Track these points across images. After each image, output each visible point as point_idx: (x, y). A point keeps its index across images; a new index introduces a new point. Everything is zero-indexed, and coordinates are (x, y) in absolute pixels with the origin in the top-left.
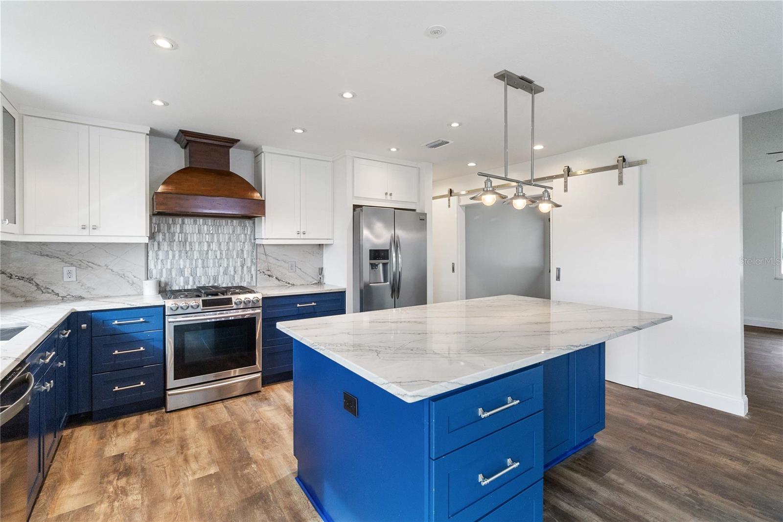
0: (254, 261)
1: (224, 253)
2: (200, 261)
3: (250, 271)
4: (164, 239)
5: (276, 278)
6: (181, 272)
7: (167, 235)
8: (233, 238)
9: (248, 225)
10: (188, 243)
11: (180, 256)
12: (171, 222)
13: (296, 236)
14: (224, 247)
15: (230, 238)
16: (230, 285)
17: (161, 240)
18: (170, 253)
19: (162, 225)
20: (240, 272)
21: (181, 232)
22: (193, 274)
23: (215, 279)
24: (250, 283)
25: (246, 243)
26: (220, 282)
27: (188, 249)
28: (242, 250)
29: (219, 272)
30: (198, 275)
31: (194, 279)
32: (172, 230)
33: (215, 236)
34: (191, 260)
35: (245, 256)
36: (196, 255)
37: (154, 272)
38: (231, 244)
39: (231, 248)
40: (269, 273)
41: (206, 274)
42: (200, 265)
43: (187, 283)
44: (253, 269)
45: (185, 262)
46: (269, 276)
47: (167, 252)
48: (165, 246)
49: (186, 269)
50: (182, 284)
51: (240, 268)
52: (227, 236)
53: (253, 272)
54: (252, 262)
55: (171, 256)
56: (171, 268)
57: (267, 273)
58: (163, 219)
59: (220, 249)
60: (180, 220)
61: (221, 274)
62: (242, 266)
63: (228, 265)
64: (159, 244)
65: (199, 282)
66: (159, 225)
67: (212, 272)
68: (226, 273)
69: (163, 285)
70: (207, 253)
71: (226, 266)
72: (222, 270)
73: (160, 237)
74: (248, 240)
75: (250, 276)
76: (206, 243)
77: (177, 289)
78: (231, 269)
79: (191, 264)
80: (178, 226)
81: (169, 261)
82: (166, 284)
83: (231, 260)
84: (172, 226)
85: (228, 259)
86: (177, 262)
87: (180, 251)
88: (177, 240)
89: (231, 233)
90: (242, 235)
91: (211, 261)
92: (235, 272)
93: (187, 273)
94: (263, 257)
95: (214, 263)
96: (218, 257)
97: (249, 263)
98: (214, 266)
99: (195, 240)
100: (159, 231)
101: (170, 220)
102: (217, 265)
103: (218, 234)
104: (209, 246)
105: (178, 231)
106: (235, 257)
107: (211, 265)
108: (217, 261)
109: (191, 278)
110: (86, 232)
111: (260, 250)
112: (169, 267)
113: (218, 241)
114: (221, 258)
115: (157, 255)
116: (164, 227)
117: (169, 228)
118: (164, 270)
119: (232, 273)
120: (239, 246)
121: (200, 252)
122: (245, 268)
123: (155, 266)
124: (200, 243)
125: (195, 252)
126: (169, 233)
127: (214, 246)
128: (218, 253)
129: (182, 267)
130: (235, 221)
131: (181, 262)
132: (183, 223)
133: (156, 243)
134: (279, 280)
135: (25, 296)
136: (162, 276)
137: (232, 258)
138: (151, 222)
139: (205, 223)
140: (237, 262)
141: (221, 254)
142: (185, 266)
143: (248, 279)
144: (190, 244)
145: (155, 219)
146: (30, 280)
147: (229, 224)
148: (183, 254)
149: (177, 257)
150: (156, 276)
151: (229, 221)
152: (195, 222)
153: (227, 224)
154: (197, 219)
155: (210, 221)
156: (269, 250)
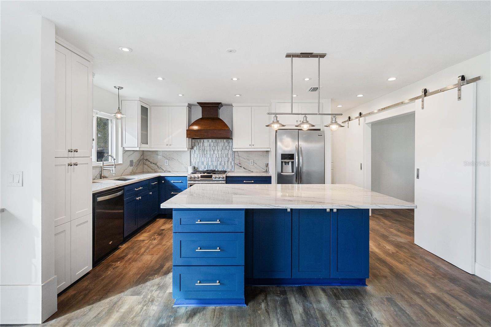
0: (233, 159)
1: (220, 155)
2: (210, 159)
3: (231, 164)
4: (197, 149)
5: (244, 168)
6: (203, 163)
7: (198, 147)
8: (224, 148)
9: (230, 142)
10: (205, 151)
11: (202, 156)
12: (199, 142)
14: (220, 153)
15: (222, 148)
16: (222, 170)
17: (195, 149)
18: (199, 154)
19: (196, 143)
20: (227, 165)
21: (203, 146)
22: (207, 164)
23: (216, 167)
24: (231, 170)
25: (230, 150)
26: (218, 168)
27: (205, 153)
28: (228, 154)
29: (218, 163)
30: (209, 165)
31: (208, 166)
32: (199, 145)
33: (216, 147)
34: (207, 158)
35: (229, 157)
36: (208, 156)
37: (193, 163)
38: (223, 150)
39: (223, 153)
40: (240, 165)
41: (212, 164)
42: (210, 161)
43: (205, 168)
44: (233, 163)
45: (204, 159)
46: (240, 167)
47: (198, 154)
48: (197, 152)
49: (205, 162)
50: (203, 168)
52: (221, 147)
53: (233, 164)
54: (232, 159)
55: (199, 157)
56: (199, 161)
57: (239, 165)
58: (196, 140)
59: (218, 153)
60: (202, 140)
61: (219, 165)
62: (228, 162)
64: (195, 151)
65: (210, 168)
67: (215, 164)
68: (220, 164)
69: (196, 169)
70: (213, 155)
71: (220, 161)
73: (195, 148)
74: (230, 149)
75: (231, 166)
76: (212, 151)
77: (201, 170)
78: (223, 162)
79: (206, 159)
80: (202, 143)
81: (198, 158)
83: (223, 158)
84: (199, 143)
85: (221, 158)
86: (201, 159)
87: (202, 154)
88: (201, 149)
89: (223, 146)
90: (228, 147)
91: (215, 159)
92: (225, 164)
93: (205, 164)
94: (237, 157)
95: (216, 160)
96: (217, 157)
97: (231, 160)
99: (208, 149)
100: (195, 146)
101: (199, 140)
102: (217, 160)
103: (217, 146)
104: (214, 152)
105: (202, 146)
106: (225, 157)
108: (217, 158)
109: (206, 166)
110: (168, 147)
111: (236, 154)
112: (198, 161)
113: (217, 149)
114: (219, 157)
115: (194, 155)
116: (197, 144)
117: (198, 144)
118: (197, 162)
119: (223, 164)
120: (226, 152)
121: (210, 155)
122: (229, 162)
123: (193, 160)
124: (210, 150)
125: (208, 154)
126: (198, 146)
127: (216, 152)
128: (217, 155)
129: (203, 161)
130: (224, 140)
131: (203, 159)
132: (204, 142)
133: (194, 151)
134: (245, 169)
135: (155, 170)
136: (196, 165)
137: (223, 157)
138: (192, 142)
139: (212, 142)
140: (225, 159)
141: (218, 155)
142: (204, 161)
143: (230, 167)
144: (206, 151)
145: (193, 140)
146: (156, 164)
147: (222, 142)
148: (203, 156)
149: (201, 157)
150: (193, 164)
151: (222, 140)
152: (208, 141)
153: (221, 142)
154: (209, 140)
155: (214, 140)
156: (240, 154)
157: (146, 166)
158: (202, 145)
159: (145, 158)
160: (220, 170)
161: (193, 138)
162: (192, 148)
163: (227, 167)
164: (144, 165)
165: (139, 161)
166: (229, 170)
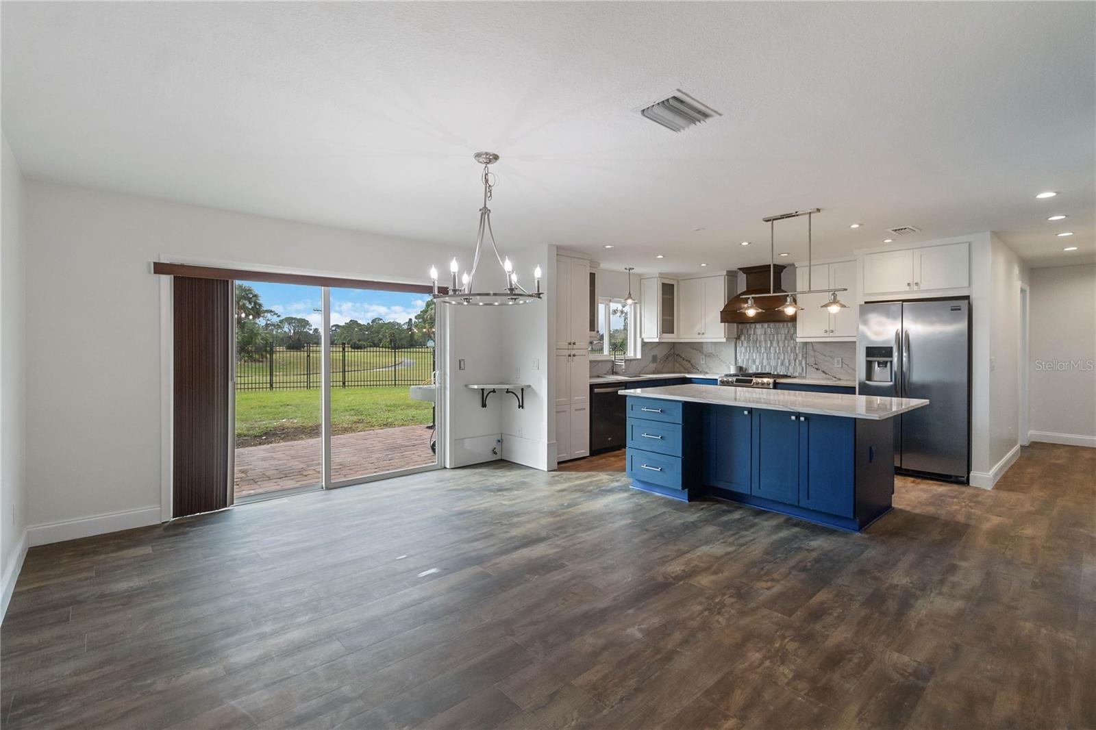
0: (805, 356)
1: (781, 348)
2: (765, 354)
3: (800, 363)
4: (745, 339)
5: (824, 372)
6: (754, 362)
7: (746, 336)
8: (789, 337)
10: (758, 342)
12: (748, 327)
13: (825, 335)
14: (781, 345)
15: (785, 338)
18: (748, 348)
20: (793, 365)
21: (754, 334)
22: (762, 363)
23: (776, 368)
24: (801, 374)
26: (778, 371)
27: (758, 346)
28: (795, 347)
31: (762, 367)
32: (749, 332)
33: (776, 336)
34: (760, 353)
35: (797, 352)
36: (763, 350)
37: (739, 361)
38: (786, 342)
39: (786, 345)
40: (818, 366)
41: (769, 364)
42: (765, 358)
43: (757, 369)
44: (804, 362)
45: (756, 355)
46: (817, 369)
47: (746, 347)
48: (745, 344)
49: (757, 360)
50: (754, 369)
51: (793, 361)
52: (783, 336)
53: (804, 365)
54: (803, 356)
55: (748, 351)
56: (749, 359)
57: (814, 366)
59: (779, 346)
60: (753, 326)
61: (779, 364)
62: (795, 361)
63: (784, 358)
64: (742, 343)
65: (764, 370)
66: (742, 330)
67: (773, 363)
68: (782, 364)
70: (770, 349)
71: (782, 358)
72: (779, 361)
73: (743, 338)
75: (801, 368)
76: (769, 342)
78: (787, 361)
79: (760, 356)
80: (752, 330)
81: (748, 354)
82: (746, 369)
83: (786, 354)
85: (784, 354)
86: (751, 355)
87: (753, 347)
89: (786, 332)
91: (772, 355)
92: (789, 364)
93: (758, 363)
94: (811, 353)
95: (774, 356)
96: (777, 352)
97: (800, 357)
98: (774, 358)
99: (763, 340)
100: (742, 333)
102: (776, 357)
103: (778, 334)
104: (771, 343)
106: (789, 351)
107: (773, 358)
110: (700, 336)
111: (810, 347)
112: (747, 358)
113: (778, 339)
114: (779, 352)
115: (741, 349)
116: (745, 331)
118: (744, 360)
119: (787, 365)
120: (792, 343)
121: (766, 349)
122: (797, 361)
123: (740, 357)
124: (766, 341)
127: (775, 344)
128: (777, 349)
130: (789, 324)
131: (754, 354)
132: (755, 327)
133: (740, 342)
134: (826, 374)
135: (687, 370)
136: (743, 363)
137: (788, 353)
138: (738, 328)
139: (769, 327)
140: (790, 356)
141: (779, 349)
142: (756, 358)
143: (799, 370)
144: (760, 342)
145: (740, 326)
146: (689, 362)
147: (785, 326)
148: (755, 349)
149: (752, 351)
150: (740, 364)
151: (785, 324)
152: (762, 326)
153: (783, 327)
154: (764, 324)
155: (772, 325)
156: (817, 347)
157: (677, 364)
158: (752, 332)
159: (676, 353)
160: (782, 373)
161: (740, 323)
162: (738, 338)
163: (794, 369)
164: (676, 363)
165: (667, 357)
166: (797, 375)
